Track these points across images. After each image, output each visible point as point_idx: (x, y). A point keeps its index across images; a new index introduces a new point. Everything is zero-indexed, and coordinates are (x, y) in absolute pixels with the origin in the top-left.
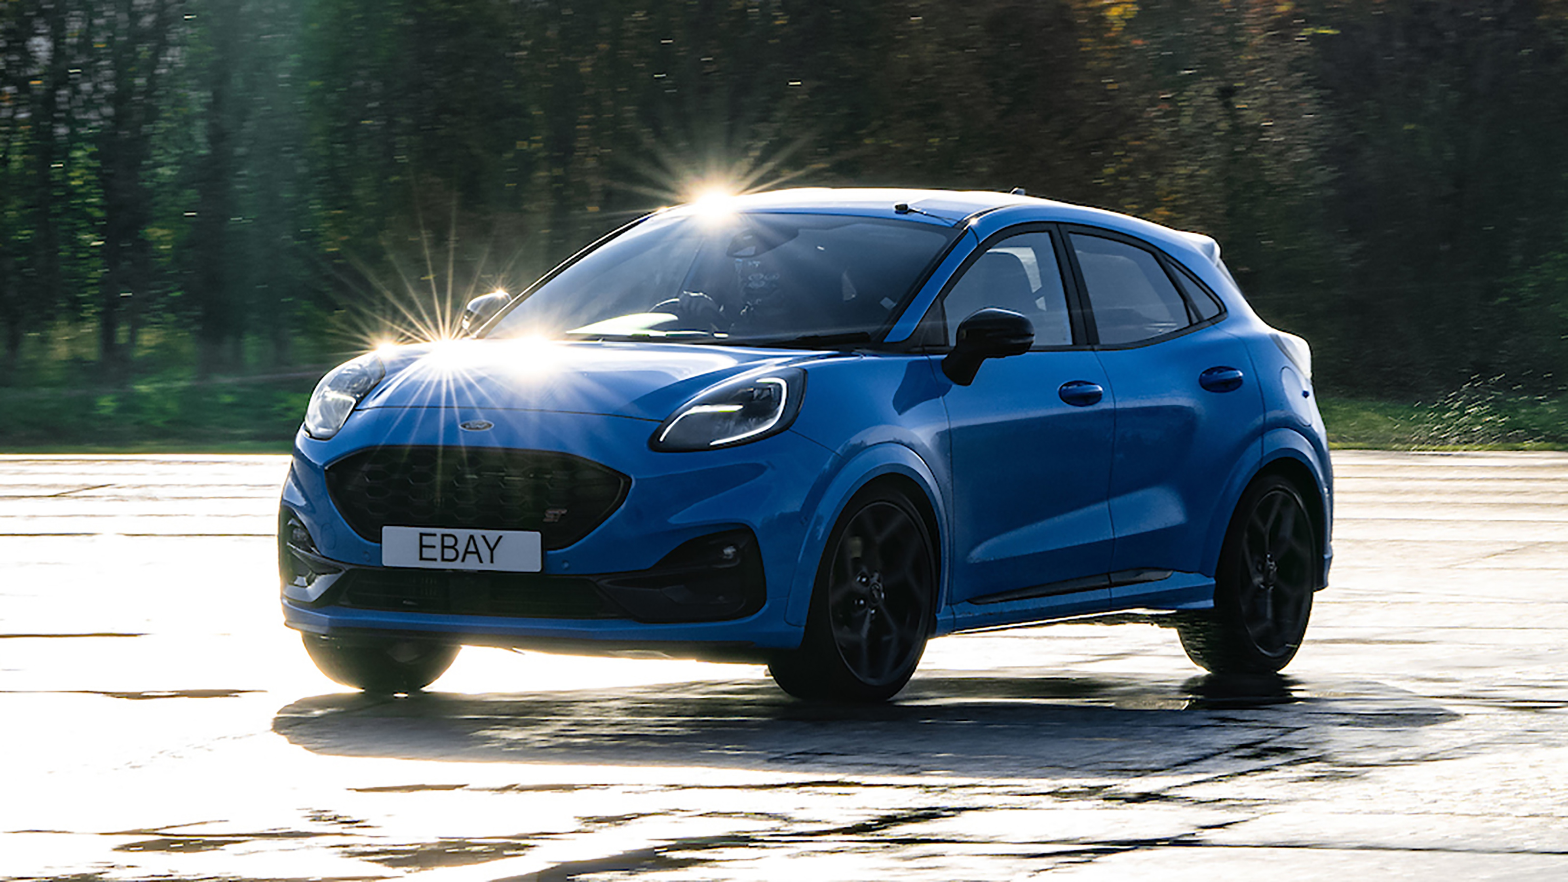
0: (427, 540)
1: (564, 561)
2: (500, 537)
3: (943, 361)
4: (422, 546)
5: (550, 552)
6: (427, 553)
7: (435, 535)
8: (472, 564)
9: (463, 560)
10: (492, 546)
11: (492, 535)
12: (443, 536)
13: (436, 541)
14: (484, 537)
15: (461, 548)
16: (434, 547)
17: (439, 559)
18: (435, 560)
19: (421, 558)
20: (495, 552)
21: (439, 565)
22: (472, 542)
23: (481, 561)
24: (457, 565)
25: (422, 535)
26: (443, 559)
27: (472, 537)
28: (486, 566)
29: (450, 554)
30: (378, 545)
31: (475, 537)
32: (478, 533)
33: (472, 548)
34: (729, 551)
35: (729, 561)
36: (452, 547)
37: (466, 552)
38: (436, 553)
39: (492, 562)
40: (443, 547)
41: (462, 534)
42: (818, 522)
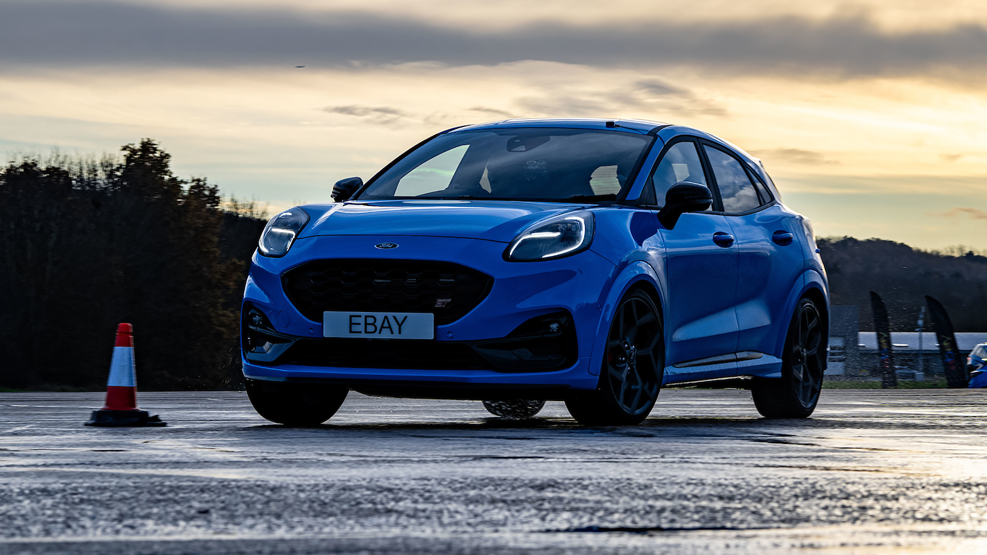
0: (355, 320)
1: (449, 333)
2: (406, 317)
3: (658, 214)
4: (351, 324)
5: (439, 327)
6: (355, 328)
7: (360, 316)
8: (386, 335)
9: (380, 333)
10: (400, 323)
11: (400, 316)
12: (366, 317)
13: (362, 320)
14: (394, 317)
15: (379, 324)
16: (360, 324)
17: (363, 331)
18: (360, 332)
19: (351, 332)
20: (402, 327)
21: (363, 336)
22: (386, 321)
23: (392, 333)
24: (376, 336)
25: (351, 317)
26: (366, 332)
27: (386, 317)
28: (396, 336)
29: (371, 328)
30: (320, 324)
31: (388, 317)
32: (390, 315)
33: (386, 324)
34: (554, 326)
35: (553, 332)
36: (373, 324)
37: (382, 327)
38: (361, 328)
39: (400, 333)
40: (366, 324)
41: (380, 316)
42: (607, 310)
